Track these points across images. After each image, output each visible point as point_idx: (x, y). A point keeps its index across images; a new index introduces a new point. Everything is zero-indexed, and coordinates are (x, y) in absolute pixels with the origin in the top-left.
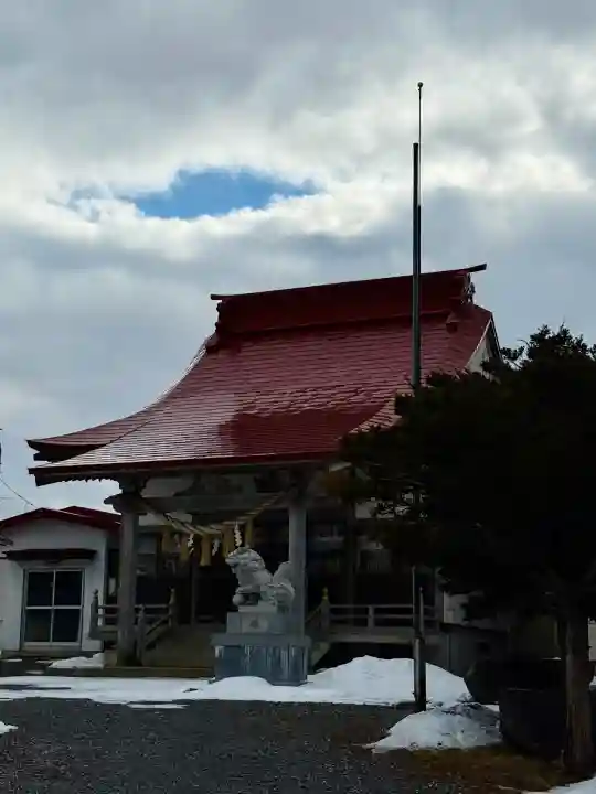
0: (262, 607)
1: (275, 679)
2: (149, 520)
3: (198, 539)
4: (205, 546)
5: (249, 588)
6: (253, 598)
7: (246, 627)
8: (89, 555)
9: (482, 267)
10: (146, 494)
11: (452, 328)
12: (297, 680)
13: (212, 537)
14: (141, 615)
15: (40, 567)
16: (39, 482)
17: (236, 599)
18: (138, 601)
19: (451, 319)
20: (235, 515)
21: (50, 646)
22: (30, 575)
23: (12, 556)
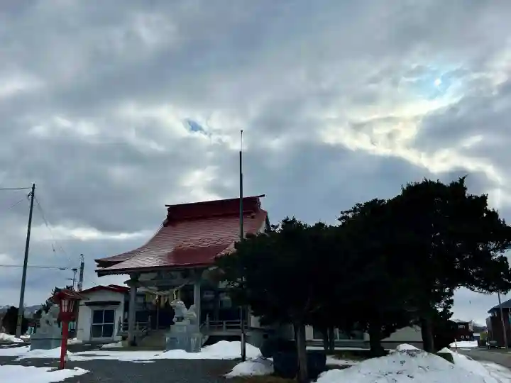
0: (184, 322)
1: (188, 350)
2: (141, 289)
3: (160, 297)
4: (162, 299)
5: (179, 315)
6: (181, 319)
8: (117, 303)
9: (264, 196)
10: (140, 279)
11: (253, 217)
12: (197, 350)
13: (165, 296)
14: (138, 326)
15: (98, 308)
17: (175, 319)
18: (136, 321)
19: (253, 214)
20: (174, 287)
21: (102, 339)
22: (95, 311)
23: (87, 304)
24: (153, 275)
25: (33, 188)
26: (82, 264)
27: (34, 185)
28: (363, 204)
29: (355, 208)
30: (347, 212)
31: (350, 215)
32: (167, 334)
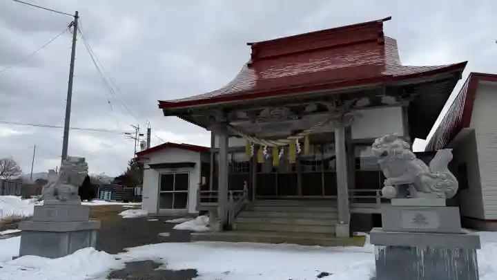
3: (270, 149)
4: (275, 152)
7: (408, 222)
8: (192, 165)
13: (279, 148)
14: (231, 197)
15: (167, 171)
18: (229, 189)
21: (173, 211)
22: (162, 175)
23: (152, 166)
25: (76, 17)
26: (149, 130)
27: (77, 12)
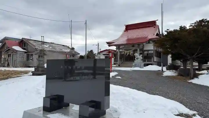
0: (139, 60)
1: (141, 67)
2: (121, 50)
5: (137, 58)
6: (137, 59)
7: (136, 62)
9: (158, 20)
10: (120, 47)
11: (154, 27)
12: (143, 68)
14: (120, 60)
16: (109, 46)
17: (135, 59)
19: (154, 26)
20: (131, 50)
23: (104, 55)
24: (124, 46)
25: (86, 21)
26: (98, 44)
28: (198, 21)
29: (195, 22)
30: (192, 24)
31: (193, 25)
32: (133, 63)
